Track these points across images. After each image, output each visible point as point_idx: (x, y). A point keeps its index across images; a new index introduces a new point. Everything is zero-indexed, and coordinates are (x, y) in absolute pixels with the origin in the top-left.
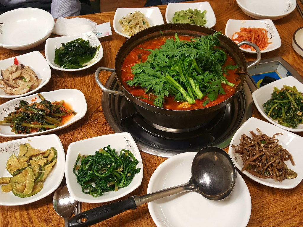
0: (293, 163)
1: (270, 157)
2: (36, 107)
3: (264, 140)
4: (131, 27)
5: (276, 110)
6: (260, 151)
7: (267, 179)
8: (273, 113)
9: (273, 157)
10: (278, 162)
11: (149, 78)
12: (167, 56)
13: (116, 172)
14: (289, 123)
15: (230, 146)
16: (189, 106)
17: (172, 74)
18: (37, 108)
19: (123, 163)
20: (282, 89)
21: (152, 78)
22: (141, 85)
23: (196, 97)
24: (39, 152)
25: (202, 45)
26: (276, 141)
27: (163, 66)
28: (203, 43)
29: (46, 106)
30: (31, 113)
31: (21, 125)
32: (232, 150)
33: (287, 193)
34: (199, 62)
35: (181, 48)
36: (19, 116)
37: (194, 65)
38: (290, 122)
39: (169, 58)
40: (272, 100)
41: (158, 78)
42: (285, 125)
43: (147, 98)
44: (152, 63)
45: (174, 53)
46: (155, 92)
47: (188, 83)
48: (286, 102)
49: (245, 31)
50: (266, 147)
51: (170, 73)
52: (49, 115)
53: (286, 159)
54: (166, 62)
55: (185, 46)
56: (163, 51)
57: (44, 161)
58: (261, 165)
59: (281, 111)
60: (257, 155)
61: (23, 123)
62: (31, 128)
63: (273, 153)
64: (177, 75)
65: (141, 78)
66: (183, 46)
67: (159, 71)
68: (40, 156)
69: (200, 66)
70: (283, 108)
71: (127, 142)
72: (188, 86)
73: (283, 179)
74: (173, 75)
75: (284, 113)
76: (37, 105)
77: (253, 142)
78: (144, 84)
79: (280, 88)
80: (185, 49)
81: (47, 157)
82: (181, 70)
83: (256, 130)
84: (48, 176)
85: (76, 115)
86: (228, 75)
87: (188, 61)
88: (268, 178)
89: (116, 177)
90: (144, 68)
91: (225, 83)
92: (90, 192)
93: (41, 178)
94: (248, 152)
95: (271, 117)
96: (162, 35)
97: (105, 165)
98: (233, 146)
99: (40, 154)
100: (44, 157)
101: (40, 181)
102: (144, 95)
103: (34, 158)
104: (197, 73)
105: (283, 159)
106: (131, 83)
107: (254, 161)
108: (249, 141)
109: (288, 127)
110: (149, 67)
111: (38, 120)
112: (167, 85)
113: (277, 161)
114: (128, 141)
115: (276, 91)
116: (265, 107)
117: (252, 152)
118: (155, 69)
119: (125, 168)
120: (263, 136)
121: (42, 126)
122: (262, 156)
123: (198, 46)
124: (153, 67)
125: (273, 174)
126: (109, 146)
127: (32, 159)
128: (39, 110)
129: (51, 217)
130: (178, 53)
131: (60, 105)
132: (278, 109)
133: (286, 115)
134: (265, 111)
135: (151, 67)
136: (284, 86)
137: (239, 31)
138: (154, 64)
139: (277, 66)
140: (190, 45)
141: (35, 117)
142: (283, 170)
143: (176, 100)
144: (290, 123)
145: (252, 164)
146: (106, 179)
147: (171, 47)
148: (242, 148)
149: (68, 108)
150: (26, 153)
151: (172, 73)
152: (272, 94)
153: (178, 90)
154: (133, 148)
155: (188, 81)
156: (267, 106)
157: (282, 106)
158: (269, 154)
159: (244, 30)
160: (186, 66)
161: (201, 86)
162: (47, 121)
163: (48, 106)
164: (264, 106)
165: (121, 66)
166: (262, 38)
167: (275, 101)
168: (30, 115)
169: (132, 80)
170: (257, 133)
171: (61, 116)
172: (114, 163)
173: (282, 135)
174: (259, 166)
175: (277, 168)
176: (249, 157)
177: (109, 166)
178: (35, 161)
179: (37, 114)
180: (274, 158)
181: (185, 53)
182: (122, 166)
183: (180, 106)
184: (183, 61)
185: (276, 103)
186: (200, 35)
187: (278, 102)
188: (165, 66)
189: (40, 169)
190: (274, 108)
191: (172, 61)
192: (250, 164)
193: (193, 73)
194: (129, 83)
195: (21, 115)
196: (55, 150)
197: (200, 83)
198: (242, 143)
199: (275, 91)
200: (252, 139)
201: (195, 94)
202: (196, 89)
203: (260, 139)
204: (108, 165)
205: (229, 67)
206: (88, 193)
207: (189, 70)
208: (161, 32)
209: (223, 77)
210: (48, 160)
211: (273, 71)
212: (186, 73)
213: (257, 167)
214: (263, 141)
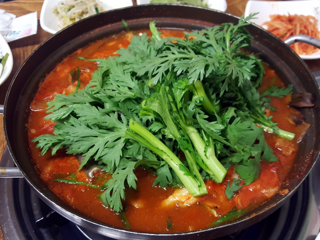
11: (88, 132)
12: (133, 74)
17: (145, 119)
21: (95, 131)
22: (68, 148)
23: (207, 173)
25: (210, 45)
27: (123, 99)
28: (212, 42)
34: (210, 87)
35: (164, 54)
37: (200, 96)
39: (138, 78)
41: (110, 130)
43: (84, 181)
44: (98, 93)
45: (150, 68)
46: (104, 165)
47: (187, 141)
49: (279, 19)
51: (141, 117)
54: (130, 89)
55: (174, 50)
56: (124, 63)
64: (157, 120)
65: (67, 133)
66: (168, 49)
67: (114, 112)
69: (214, 97)
72: (187, 149)
74: (148, 121)
78: (75, 149)
80: (174, 55)
82: (167, 110)
86: (274, 111)
87: (183, 86)
90: (74, 106)
91: (271, 131)
96: (125, 29)
102: (78, 174)
104: (207, 117)
106: (46, 142)
110: (88, 104)
112: (133, 150)
118: (103, 107)
123: (204, 48)
124: (98, 104)
130: (159, 68)
135: (92, 104)
137: (269, 20)
138: (101, 96)
140: (184, 48)
143: (158, 185)
147: (143, 51)
151: (146, 115)
153: (163, 160)
155: (186, 137)
160: (178, 99)
161: (219, 146)
165: (30, 100)
169: (51, 133)
181: (174, 67)
183: (171, 200)
184: (171, 86)
188: (128, 100)
191: (145, 86)
193: (198, 116)
194: (41, 145)
197: (214, 140)
201: (203, 167)
202: (208, 155)
205: (272, 92)
207: (186, 108)
208: (125, 23)
212: (181, 116)
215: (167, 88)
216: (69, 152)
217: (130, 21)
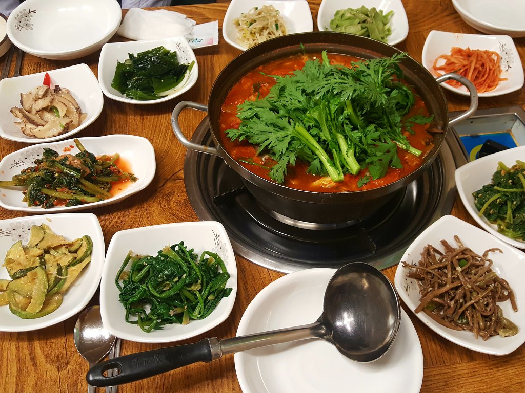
0: (515, 308)
1: (471, 292)
2: (67, 163)
3: (465, 259)
4: (253, 32)
5: (497, 205)
6: (453, 280)
7: (463, 331)
8: (490, 210)
9: (476, 293)
10: (485, 303)
11: (266, 128)
12: (303, 91)
13: (189, 291)
14: (517, 232)
15: (401, 264)
16: (333, 184)
17: (307, 125)
18: (70, 164)
19: (202, 276)
20: (513, 167)
21: (271, 129)
22: (250, 139)
23: (347, 169)
24: (62, 243)
25: (369, 75)
26: (487, 263)
27: (293, 108)
28: (371, 72)
29: (85, 161)
30: (58, 172)
31: (40, 191)
32: (404, 271)
33: (495, 362)
34: (357, 106)
35: (329, 78)
36: (39, 176)
37: (349, 111)
38: (520, 229)
39: (307, 94)
40: (491, 185)
41: (282, 129)
42: (509, 235)
43: (259, 163)
44: (275, 102)
45: (316, 87)
46: (274, 154)
47: (335, 143)
48: (516, 193)
49: (459, 53)
50: (466, 272)
51: (305, 123)
52: (89, 178)
53: (502, 299)
54: (299, 102)
55: (336, 76)
56: (298, 82)
57: (69, 258)
58: (452, 306)
59: (504, 208)
60: (448, 286)
61: (45, 188)
62: (57, 198)
63: (478, 286)
64: (316, 126)
65: (251, 128)
66: (333, 74)
67: (286, 117)
68: (63, 250)
69: (359, 113)
70: (509, 204)
71: (216, 239)
72: (334, 148)
73: (491, 336)
74: (309, 126)
75: (509, 212)
76: (71, 159)
77: (444, 261)
78: (256, 139)
79: (510, 164)
80: (335, 80)
81: (76, 252)
82: (324, 119)
83: (453, 238)
84: (72, 284)
85: (137, 181)
86: (412, 134)
87: (337, 103)
88: (464, 329)
89: (187, 299)
90: (258, 109)
91: (404, 147)
92: (139, 322)
93: (60, 288)
94: (432, 278)
95: (486, 217)
96: (302, 52)
97: (170, 277)
98: (405, 265)
99: (64, 245)
100: (70, 252)
101: (57, 293)
102: (255, 158)
103: (52, 252)
104: (352, 127)
105: (496, 298)
106: (234, 133)
107: (441, 296)
108: (438, 257)
109: (515, 238)
110: (268, 109)
111: (69, 185)
112: (296, 144)
113: (484, 301)
114: (217, 237)
115: (501, 171)
116: (478, 197)
117: (439, 279)
118: (278, 113)
119: (204, 284)
120: (465, 251)
121: (75, 196)
122: (457, 288)
123: (363, 76)
124: (275, 110)
125: (473, 324)
126: (182, 243)
127: (49, 253)
128: (71, 169)
129: (68, 358)
130: (323, 87)
131: (111, 162)
132: (500, 203)
133: (514, 218)
134: (476, 205)
135: (271, 109)
136: (517, 161)
137: (449, 54)
138: (278, 104)
139: (512, 122)
140: (347, 75)
141: (65, 179)
142: (493, 318)
143: (309, 172)
144: (520, 232)
145: (436, 302)
146: (168, 302)
147: (314, 74)
148: (423, 270)
149: (125, 169)
150: (41, 241)
151: (308, 122)
152: (494, 176)
153: (316, 155)
154: (225, 250)
155: (335, 140)
156: (480, 197)
157: (507, 199)
158: (470, 286)
159: (459, 51)
160: (333, 112)
161: (358, 150)
162: (84, 188)
163: (89, 162)
164: (476, 195)
165: (222, 103)
166: (490, 70)
167: (496, 188)
168: (57, 175)
169: (237, 129)
170: (454, 245)
171: (111, 182)
172: (185, 275)
173: (501, 254)
174: (449, 307)
175: (484, 314)
176: (434, 287)
177: (176, 279)
178: (55, 257)
179: (67, 175)
180: (478, 294)
181: (333, 89)
182: (200, 281)
183: (317, 183)
184: (329, 102)
185: (498, 192)
186: (372, 55)
187: (502, 191)
188: (297, 109)
189: (58, 272)
190: (493, 202)
191: (311, 101)
192: (432, 302)
193: (345, 125)
194: (230, 135)
195: (41, 173)
196: (90, 241)
197: (355, 144)
198: (424, 260)
199: (499, 170)
200: (444, 254)
201: (345, 163)
202: (349, 154)
203: (457, 257)
204: (175, 277)
205: (416, 119)
206: (136, 323)
207: (338, 119)
208: (302, 46)
209: (402, 137)
210: (76, 258)
211: (505, 131)
212: (333, 124)
213: (446, 308)
214: (463, 261)
215: (326, 103)
216: (250, 141)
217: (307, 45)
